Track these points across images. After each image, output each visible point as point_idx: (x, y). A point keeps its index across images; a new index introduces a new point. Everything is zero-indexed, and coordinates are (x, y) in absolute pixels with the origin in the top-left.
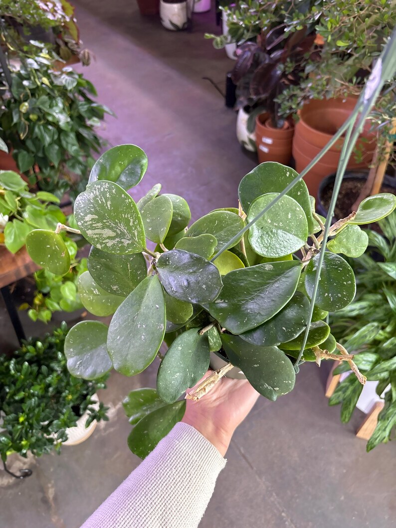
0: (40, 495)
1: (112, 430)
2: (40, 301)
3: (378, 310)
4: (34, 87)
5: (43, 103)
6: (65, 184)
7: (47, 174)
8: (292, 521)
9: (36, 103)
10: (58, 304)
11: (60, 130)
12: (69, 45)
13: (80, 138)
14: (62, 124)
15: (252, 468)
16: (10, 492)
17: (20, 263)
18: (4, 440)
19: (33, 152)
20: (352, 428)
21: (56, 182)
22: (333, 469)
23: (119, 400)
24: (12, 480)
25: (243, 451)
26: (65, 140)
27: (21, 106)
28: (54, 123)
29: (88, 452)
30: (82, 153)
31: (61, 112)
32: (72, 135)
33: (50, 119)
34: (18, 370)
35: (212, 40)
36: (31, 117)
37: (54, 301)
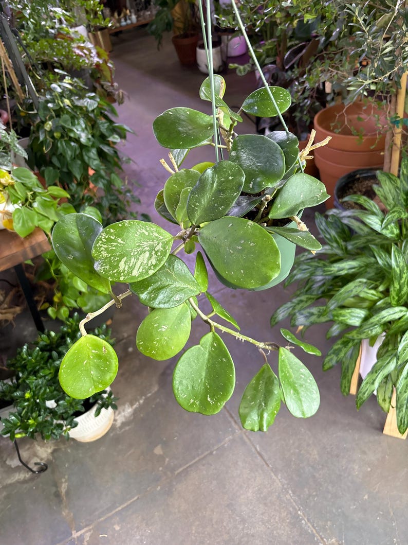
0: (54, 490)
1: (127, 428)
2: (59, 299)
3: (368, 270)
4: (58, 108)
5: (65, 121)
6: (89, 198)
7: (73, 191)
8: (308, 520)
9: (58, 121)
10: (76, 301)
11: (82, 146)
12: (105, 87)
13: (101, 154)
14: (83, 140)
15: (268, 466)
16: (25, 486)
17: (27, 245)
18: (12, 420)
19: (59, 169)
20: (378, 426)
21: (81, 197)
22: (356, 467)
23: (137, 400)
24: (28, 475)
25: (258, 450)
26: (86, 155)
27: (45, 125)
28: (76, 139)
29: (103, 449)
30: (103, 167)
31: (83, 131)
32: (94, 151)
33: (72, 135)
34: (29, 354)
35: (235, 69)
36: (55, 134)
37: (71, 299)
